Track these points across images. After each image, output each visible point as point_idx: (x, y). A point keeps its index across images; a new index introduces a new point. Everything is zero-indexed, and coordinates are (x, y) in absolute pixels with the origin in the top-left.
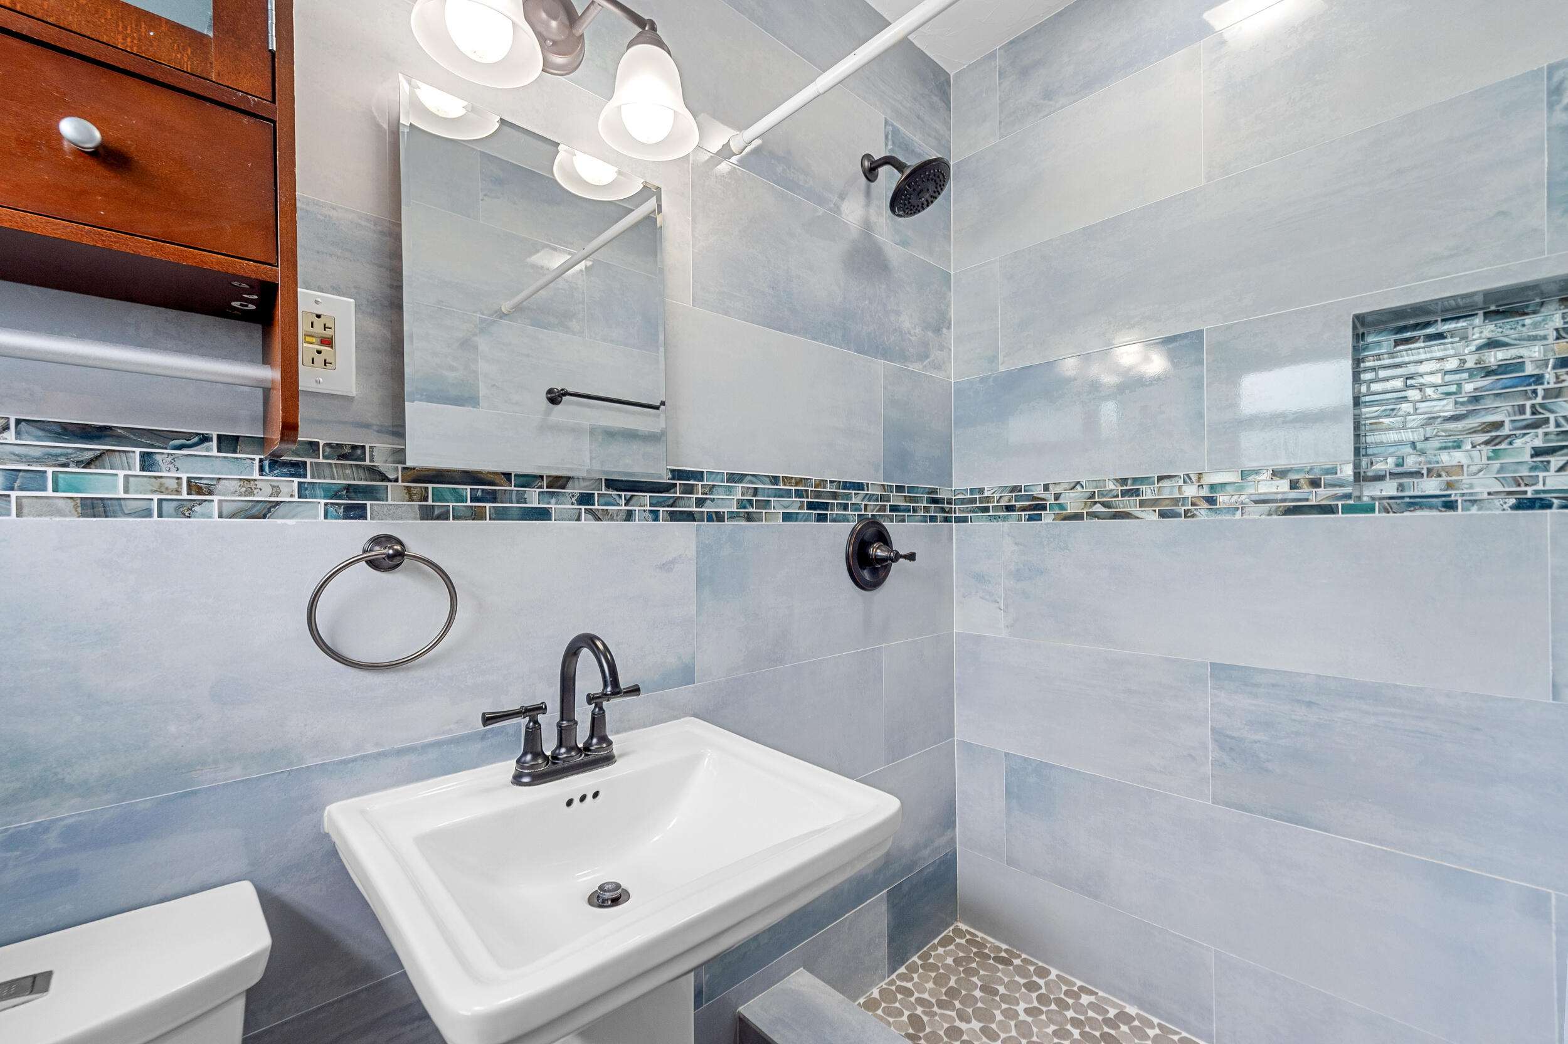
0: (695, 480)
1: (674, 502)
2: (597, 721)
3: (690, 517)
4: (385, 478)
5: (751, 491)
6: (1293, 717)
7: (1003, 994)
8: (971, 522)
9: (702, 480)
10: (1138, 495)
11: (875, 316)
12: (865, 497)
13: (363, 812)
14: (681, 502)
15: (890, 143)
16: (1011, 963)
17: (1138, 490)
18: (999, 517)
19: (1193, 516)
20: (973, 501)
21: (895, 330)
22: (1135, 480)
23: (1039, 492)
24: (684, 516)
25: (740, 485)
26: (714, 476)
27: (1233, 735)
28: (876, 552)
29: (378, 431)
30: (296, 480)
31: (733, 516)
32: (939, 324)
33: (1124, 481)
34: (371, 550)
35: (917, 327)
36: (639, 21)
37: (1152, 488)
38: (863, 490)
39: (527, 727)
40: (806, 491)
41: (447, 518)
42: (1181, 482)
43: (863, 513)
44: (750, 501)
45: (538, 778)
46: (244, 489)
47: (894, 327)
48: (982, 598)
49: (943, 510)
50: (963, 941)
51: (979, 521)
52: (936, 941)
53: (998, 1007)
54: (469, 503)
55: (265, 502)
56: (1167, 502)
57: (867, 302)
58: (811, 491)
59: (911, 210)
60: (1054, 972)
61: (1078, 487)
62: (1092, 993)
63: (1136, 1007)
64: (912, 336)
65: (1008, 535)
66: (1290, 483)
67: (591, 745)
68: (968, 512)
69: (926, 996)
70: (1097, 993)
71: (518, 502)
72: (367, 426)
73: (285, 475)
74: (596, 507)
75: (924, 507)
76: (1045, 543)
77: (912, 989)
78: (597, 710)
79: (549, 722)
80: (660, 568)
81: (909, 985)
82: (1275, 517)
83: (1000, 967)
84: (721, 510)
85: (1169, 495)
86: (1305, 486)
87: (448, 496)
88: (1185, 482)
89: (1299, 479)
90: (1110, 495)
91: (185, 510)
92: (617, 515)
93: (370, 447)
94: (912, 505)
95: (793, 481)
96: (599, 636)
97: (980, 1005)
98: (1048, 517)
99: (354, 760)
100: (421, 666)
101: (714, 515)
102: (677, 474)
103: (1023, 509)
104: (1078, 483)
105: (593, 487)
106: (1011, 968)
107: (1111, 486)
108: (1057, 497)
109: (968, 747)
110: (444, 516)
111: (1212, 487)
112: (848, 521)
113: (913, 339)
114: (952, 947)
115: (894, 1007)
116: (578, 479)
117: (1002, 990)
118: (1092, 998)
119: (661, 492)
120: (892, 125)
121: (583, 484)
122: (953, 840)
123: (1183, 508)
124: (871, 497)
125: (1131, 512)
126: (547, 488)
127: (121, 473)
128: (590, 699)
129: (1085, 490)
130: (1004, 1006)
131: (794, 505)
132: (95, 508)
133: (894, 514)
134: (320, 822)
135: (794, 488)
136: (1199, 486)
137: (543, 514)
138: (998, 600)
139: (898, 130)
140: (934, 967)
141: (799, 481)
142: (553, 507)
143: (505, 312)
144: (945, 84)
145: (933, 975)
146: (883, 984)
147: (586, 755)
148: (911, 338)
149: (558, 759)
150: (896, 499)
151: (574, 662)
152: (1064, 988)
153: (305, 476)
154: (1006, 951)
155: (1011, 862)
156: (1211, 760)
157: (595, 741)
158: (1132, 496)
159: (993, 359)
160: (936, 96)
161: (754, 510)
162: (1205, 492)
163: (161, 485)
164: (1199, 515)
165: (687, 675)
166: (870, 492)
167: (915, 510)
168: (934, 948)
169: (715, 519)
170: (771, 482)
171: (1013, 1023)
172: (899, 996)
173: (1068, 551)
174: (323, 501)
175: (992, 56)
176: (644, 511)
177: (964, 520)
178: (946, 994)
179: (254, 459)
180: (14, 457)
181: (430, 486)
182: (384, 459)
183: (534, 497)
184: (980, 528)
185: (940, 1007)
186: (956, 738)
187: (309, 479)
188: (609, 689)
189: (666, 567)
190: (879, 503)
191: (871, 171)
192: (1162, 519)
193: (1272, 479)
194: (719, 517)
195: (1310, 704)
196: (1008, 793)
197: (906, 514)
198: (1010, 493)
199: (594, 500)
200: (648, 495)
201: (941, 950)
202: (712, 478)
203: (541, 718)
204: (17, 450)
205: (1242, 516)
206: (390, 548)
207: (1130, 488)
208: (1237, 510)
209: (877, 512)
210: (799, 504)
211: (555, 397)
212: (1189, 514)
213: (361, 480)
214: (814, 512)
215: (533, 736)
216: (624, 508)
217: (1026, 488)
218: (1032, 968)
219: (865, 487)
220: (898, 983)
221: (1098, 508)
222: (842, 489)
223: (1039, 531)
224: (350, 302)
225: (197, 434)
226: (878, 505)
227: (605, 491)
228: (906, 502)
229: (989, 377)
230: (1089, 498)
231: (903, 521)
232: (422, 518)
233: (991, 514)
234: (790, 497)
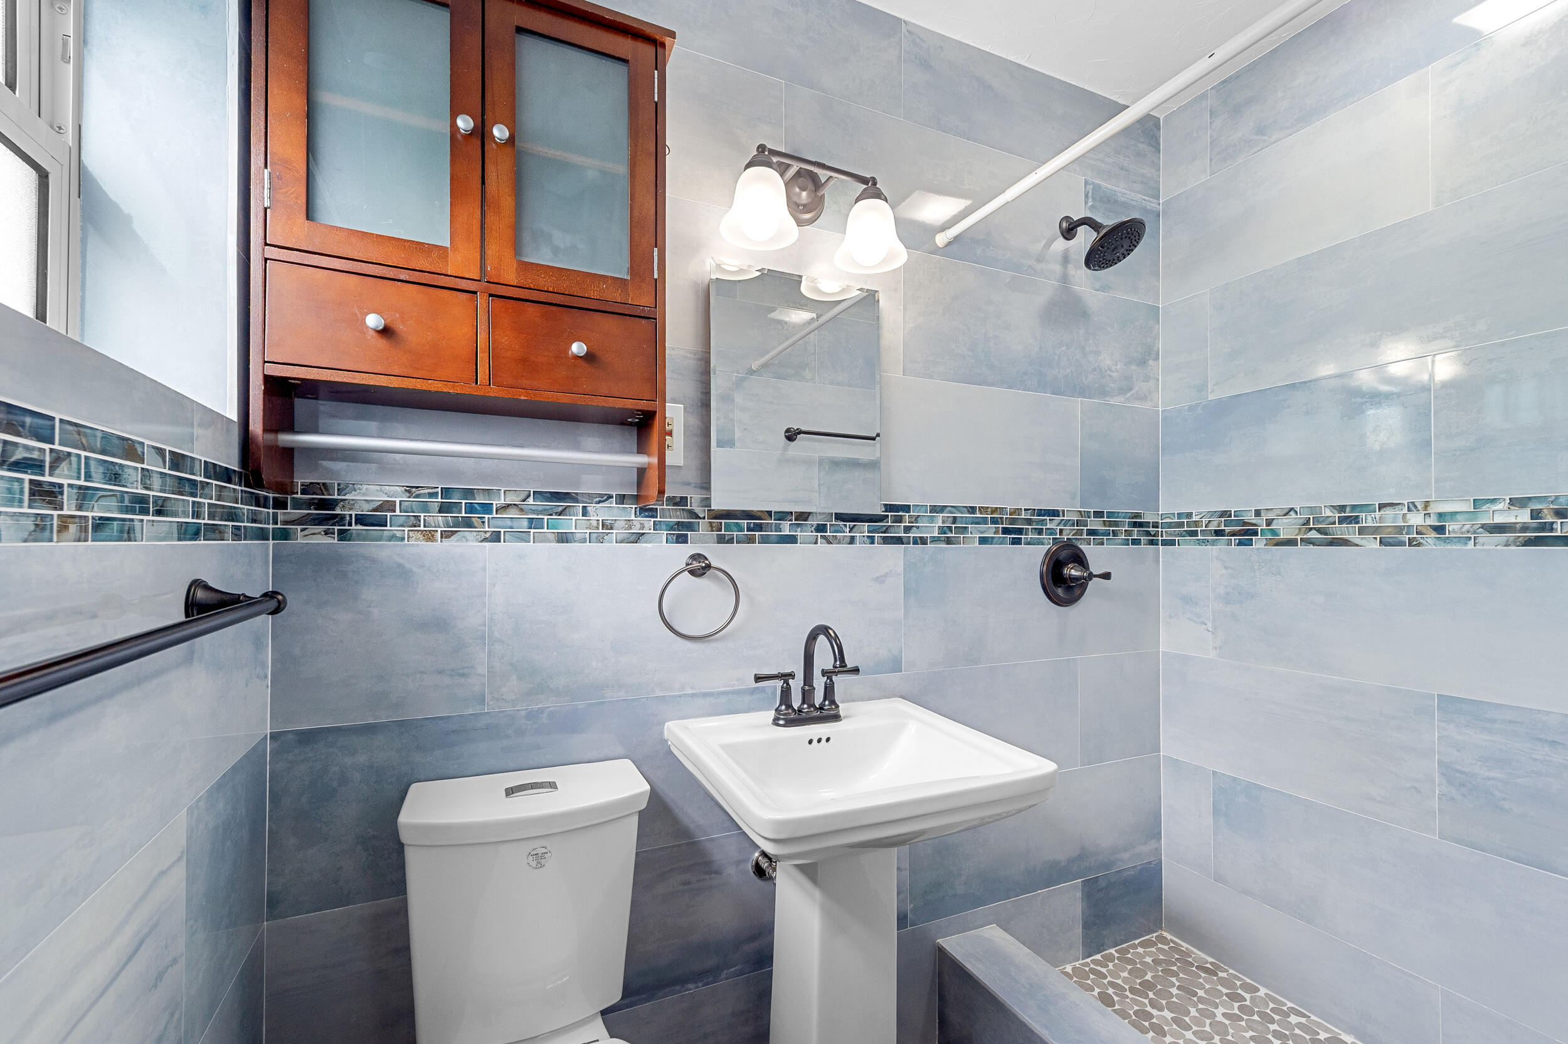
0: (903, 512)
1: (887, 529)
2: (829, 690)
3: (899, 541)
4: (698, 517)
5: (951, 520)
6: (1534, 756)
7: (1200, 997)
8: (1179, 545)
9: (909, 512)
10: (1357, 523)
11: (1073, 359)
12: (1060, 523)
13: (687, 728)
14: (892, 529)
15: (1090, 200)
16: (1216, 974)
17: (1357, 517)
18: (1208, 541)
19: (1419, 545)
20: (1181, 525)
21: (1094, 369)
22: (1354, 507)
23: (1250, 517)
24: (895, 540)
25: (941, 515)
26: (919, 508)
27: (1463, 770)
28: (1070, 571)
29: (694, 487)
30: (653, 520)
31: (935, 540)
32: (1146, 356)
33: (1342, 508)
34: (691, 564)
35: (1119, 363)
36: (863, 180)
37: (1373, 516)
38: (1058, 516)
39: (782, 687)
40: (1001, 518)
41: (733, 543)
42: (1405, 510)
43: (1058, 536)
44: (950, 528)
45: (790, 723)
46: (627, 526)
47: (1093, 367)
48: (1189, 619)
49: (1148, 533)
50: (1166, 947)
51: (1186, 545)
52: (1137, 942)
53: (1195, 1005)
54: (746, 533)
55: (637, 533)
56: (1390, 530)
57: (1064, 348)
58: (1006, 518)
59: (1107, 264)
60: (1263, 991)
61: (1292, 513)
62: (1304, 1016)
63: (1353, 1036)
64: (1113, 372)
65: (1217, 559)
66: (1531, 513)
67: (825, 705)
68: (1175, 536)
69: (1119, 982)
70: (1310, 1017)
71: (776, 532)
72: (689, 484)
73: (647, 517)
74: (828, 534)
75: (1125, 531)
76: (1256, 567)
77: (1106, 973)
78: (828, 681)
79: (796, 685)
80: (876, 580)
81: (1104, 970)
82: (1513, 548)
83: (1203, 975)
84: (925, 535)
85: (1392, 523)
86: (1548, 516)
87: (733, 527)
88: (1409, 510)
89: (1541, 509)
90: (1327, 522)
91: (600, 540)
92: (843, 540)
93: (691, 497)
94: (1111, 529)
95: (989, 510)
96: (830, 626)
97: (1174, 999)
98: (1259, 542)
99: (680, 696)
100: (716, 640)
101: (918, 540)
102: (889, 508)
103: (1233, 534)
104: (1292, 509)
105: (826, 519)
106: (1215, 978)
107: (1328, 513)
108: (1269, 522)
109: (1175, 763)
110: (731, 541)
111: (1441, 515)
112: (1043, 544)
113: (1114, 374)
114: (1153, 949)
115: (1087, 983)
116: (816, 513)
117: (1201, 993)
118: (1303, 1020)
119: (877, 522)
120: (1093, 183)
121: (819, 517)
122: (1158, 851)
123: (1407, 536)
124: (1066, 523)
125: (1349, 539)
126: (795, 521)
127: (574, 518)
128: (824, 673)
129: (1299, 516)
130: (1200, 1006)
131: (989, 530)
132: (563, 538)
133: (1092, 538)
134: (662, 733)
135: (989, 516)
136: (1425, 515)
137: (792, 540)
138: (1207, 622)
139: (1100, 186)
140: (1131, 961)
141: (994, 510)
142: (799, 534)
143: (755, 369)
144: (1154, 128)
145: (1129, 967)
146: (1077, 964)
147: (821, 712)
148: (1112, 374)
149: (802, 712)
150: (1094, 524)
151: (814, 643)
152: (1272, 1005)
153: (657, 517)
154: (1212, 964)
155: (1219, 878)
156: (1439, 794)
157: (827, 703)
158: (1350, 523)
159: (1202, 388)
160: (1143, 143)
161: (953, 535)
162: (1433, 521)
163: (590, 524)
164: (1426, 543)
165: (895, 665)
166: (1065, 518)
167: (1115, 533)
168: (1135, 947)
169: (919, 542)
170: (969, 511)
171: (1208, 1022)
172: (1092, 976)
173: (1280, 576)
174: (665, 532)
175: (1203, 97)
176: (864, 536)
177: (1172, 543)
178: (1140, 984)
179: (632, 508)
180: (531, 511)
181: (723, 521)
182: (697, 505)
183: (786, 529)
184: (1188, 552)
185: (1131, 992)
186: (1162, 754)
187: (658, 519)
188: (838, 663)
189: (880, 580)
190: (1076, 528)
191: (1069, 231)
192: (1383, 547)
193: (1509, 508)
194: (923, 541)
195: (1553, 743)
196: (1216, 811)
197: (1105, 538)
198: (1219, 518)
199: (827, 529)
200: (867, 524)
201: (1140, 950)
202: (917, 510)
203: (791, 681)
204: (533, 508)
205: (1475, 546)
206: (703, 562)
207: (1349, 515)
208: (1470, 540)
209: (1073, 536)
210: (994, 530)
211: (791, 435)
212: (1415, 543)
213: (685, 519)
214: (1009, 536)
215: (786, 693)
216: (848, 534)
217: (1236, 513)
218: (1238, 983)
219: (1061, 513)
220: (1092, 966)
221: (1313, 535)
222: (1037, 516)
223: (1250, 556)
224: (681, 407)
225: (606, 494)
226: (1074, 529)
227: (835, 521)
228: (1105, 526)
229: (1197, 405)
230: (1303, 525)
231: (1102, 544)
232: (718, 543)
233: (1199, 538)
234: (986, 524)
